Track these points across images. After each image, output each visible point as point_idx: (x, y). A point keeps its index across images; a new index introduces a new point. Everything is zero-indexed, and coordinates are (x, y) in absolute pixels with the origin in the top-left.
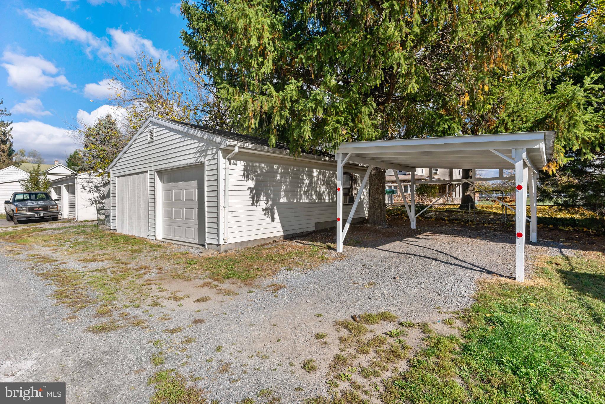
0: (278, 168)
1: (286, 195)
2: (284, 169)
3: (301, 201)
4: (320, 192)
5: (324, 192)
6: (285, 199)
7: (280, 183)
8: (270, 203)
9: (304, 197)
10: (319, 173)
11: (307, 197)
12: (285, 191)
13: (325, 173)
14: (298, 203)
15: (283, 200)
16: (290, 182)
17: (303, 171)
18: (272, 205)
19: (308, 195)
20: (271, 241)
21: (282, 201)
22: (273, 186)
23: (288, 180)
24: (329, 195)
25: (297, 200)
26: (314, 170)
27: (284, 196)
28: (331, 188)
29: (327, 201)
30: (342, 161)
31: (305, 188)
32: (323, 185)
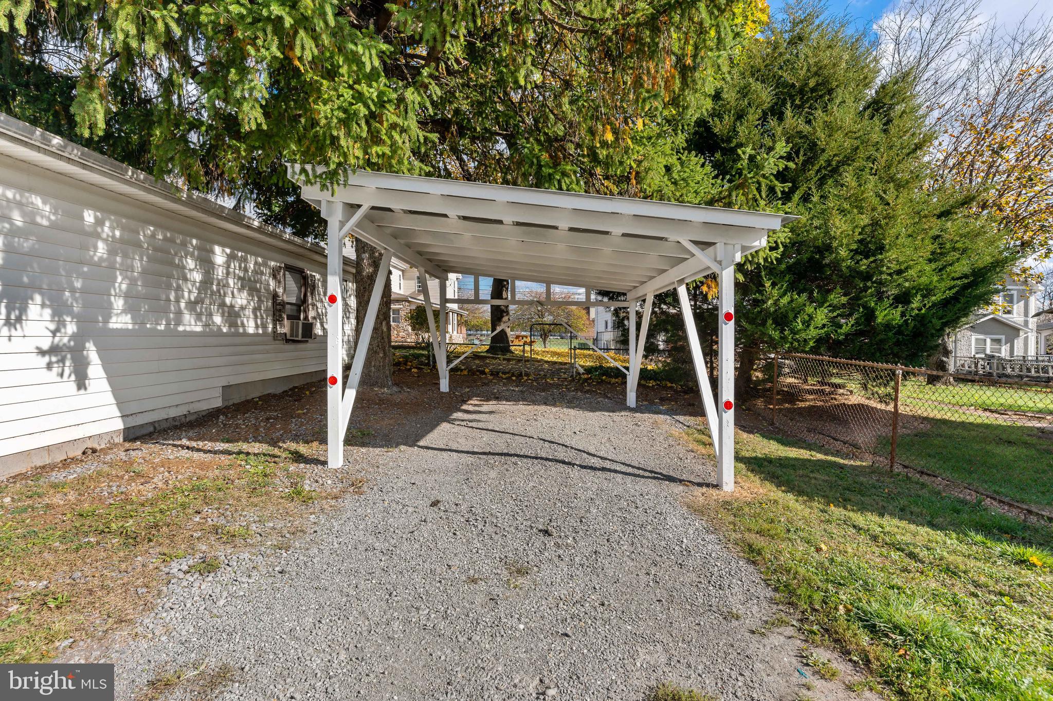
0: (99, 222)
1: (129, 309)
2: (123, 228)
3: (181, 328)
4: (232, 306)
5: (243, 308)
6: (128, 318)
7: (106, 271)
8: (71, 328)
9: (187, 317)
10: (231, 257)
11: (199, 316)
12: (127, 296)
13: (245, 260)
14: (171, 333)
15: (121, 321)
16: (144, 272)
17: (184, 244)
18: (79, 338)
19: (201, 314)
20: (78, 453)
21: (119, 326)
22: (81, 275)
23: (137, 264)
24: (256, 317)
25: (168, 324)
26: (217, 249)
27: (124, 311)
28: (260, 301)
29: (251, 330)
30: (342, 224)
31: (190, 293)
32: (240, 290)
